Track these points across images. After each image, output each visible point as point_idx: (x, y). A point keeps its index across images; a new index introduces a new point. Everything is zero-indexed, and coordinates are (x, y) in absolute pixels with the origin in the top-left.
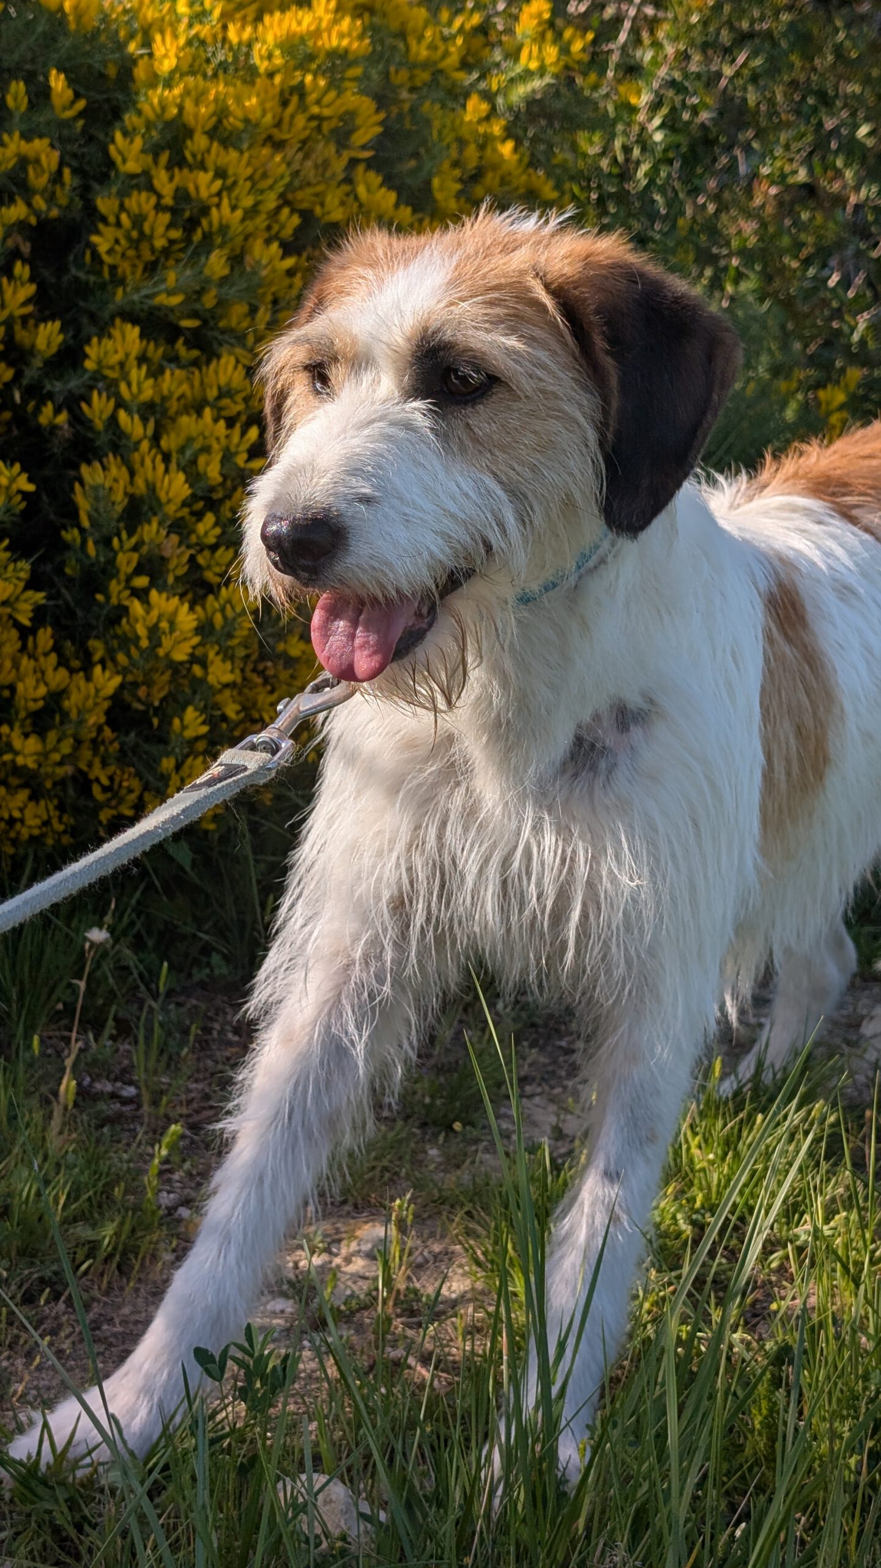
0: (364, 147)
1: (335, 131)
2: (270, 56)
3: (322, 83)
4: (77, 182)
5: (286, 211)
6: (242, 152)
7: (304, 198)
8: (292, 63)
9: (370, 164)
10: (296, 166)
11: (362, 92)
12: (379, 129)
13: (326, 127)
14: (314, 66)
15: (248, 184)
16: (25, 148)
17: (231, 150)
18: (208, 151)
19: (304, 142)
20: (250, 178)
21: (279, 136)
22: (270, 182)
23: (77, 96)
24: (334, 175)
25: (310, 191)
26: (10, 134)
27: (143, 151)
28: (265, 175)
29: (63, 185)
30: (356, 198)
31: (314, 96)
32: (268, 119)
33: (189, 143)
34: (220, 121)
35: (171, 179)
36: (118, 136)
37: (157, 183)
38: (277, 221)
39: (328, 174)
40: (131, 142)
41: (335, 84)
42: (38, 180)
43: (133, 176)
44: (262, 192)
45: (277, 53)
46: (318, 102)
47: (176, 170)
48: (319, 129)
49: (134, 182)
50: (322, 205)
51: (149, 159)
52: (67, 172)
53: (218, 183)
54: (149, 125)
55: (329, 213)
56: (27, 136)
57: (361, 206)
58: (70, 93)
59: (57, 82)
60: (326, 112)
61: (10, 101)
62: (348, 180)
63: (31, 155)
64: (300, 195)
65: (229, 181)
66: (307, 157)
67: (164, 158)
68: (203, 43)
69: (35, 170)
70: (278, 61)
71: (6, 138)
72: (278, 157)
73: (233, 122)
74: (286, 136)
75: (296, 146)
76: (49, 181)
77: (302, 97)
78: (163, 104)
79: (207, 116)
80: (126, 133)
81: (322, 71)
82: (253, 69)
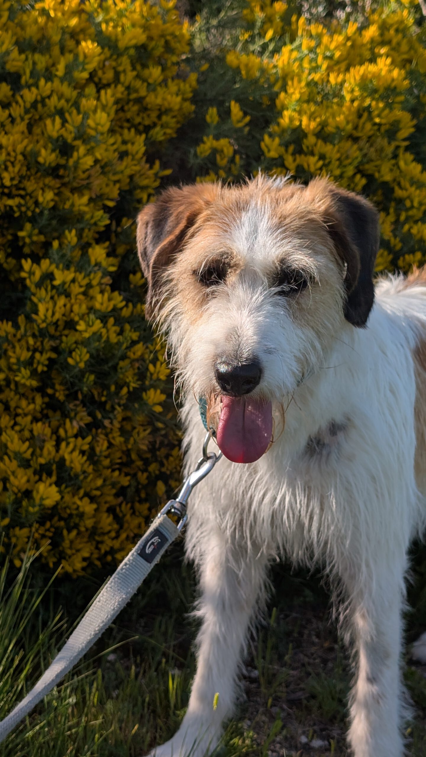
0: (405, 140)
1: (387, 131)
2: (352, 91)
3: (381, 105)
4: (242, 162)
5: (358, 176)
6: (334, 145)
7: (369, 168)
8: (365, 94)
9: (407, 149)
10: (365, 151)
11: (403, 109)
12: (412, 130)
13: (383, 129)
14: (377, 96)
15: (337, 163)
16: (215, 144)
17: (328, 144)
18: (316, 145)
19: (370, 137)
20: (339, 159)
21: (356, 134)
22: (349, 161)
23: (245, 114)
24: (387, 155)
25: (372, 164)
26: (208, 136)
27: (280, 145)
28: (347, 157)
29: (235, 164)
30: (399, 168)
31: (376, 113)
32: (350, 127)
33: (305, 141)
34: (323, 128)
35: (295, 160)
36: (266, 137)
37: (287, 163)
38: (353, 182)
39: (383, 155)
40: (273, 140)
41: (389, 106)
42: (222, 162)
43: (273, 159)
44: (345, 166)
45: (357, 89)
46: (379, 116)
47: (297, 156)
48: (379, 130)
49: (274, 162)
50: (379, 172)
51: (283, 149)
52: (237, 158)
53: (321, 163)
54: (284, 131)
55: (382, 176)
56: (217, 138)
57: (401, 172)
58: (241, 114)
59: (235, 109)
60: (384, 121)
61: (208, 119)
62: (395, 156)
63: (219, 148)
64: (367, 167)
65: (327, 161)
66: (371, 146)
67: (291, 148)
68: (316, 84)
69: (220, 156)
70: (357, 93)
71: (205, 139)
72: (355, 147)
73: (330, 129)
74: (359, 134)
75: (365, 139)
76: (228, 162)
77: (370, 113)
78: (291, 119)
79: (315, 126)
80: (271, 135)
81: (382, 98)
82: (342, 98)
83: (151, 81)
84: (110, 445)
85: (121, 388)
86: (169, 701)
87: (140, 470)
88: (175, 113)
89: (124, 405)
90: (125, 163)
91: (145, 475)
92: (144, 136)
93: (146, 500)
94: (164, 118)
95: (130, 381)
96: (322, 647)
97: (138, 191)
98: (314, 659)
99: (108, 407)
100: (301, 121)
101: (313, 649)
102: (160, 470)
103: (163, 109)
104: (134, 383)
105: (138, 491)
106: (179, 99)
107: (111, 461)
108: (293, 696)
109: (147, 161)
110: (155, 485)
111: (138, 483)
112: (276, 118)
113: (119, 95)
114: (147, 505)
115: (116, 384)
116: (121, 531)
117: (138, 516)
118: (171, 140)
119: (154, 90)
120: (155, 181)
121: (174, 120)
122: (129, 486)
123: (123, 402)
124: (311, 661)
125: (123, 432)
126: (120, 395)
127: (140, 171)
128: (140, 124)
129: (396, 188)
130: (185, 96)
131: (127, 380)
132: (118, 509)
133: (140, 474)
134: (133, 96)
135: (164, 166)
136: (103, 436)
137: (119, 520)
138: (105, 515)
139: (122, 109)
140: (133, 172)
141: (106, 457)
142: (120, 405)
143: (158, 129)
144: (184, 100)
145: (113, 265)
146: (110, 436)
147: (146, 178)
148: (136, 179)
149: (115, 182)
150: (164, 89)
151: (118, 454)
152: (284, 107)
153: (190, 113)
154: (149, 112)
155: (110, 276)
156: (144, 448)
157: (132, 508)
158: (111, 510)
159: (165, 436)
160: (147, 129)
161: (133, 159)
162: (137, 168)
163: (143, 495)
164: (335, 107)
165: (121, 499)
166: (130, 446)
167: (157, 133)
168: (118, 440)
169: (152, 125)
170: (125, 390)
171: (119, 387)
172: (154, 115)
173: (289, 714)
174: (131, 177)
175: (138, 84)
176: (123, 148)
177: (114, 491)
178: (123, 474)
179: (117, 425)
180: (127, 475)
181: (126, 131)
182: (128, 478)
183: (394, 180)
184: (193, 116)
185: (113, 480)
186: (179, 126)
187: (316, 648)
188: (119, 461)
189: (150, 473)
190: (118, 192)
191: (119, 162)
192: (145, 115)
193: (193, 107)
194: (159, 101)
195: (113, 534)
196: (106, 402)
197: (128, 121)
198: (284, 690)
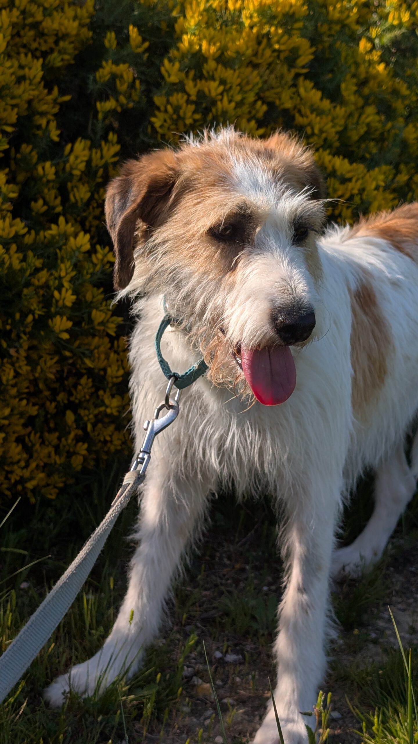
0: (303, 67)
1: (286, 58)
2: (251, 17)
3: (280, 31)
4: (143, 88)
5: (259, 103)
6: (235, 70)
7: (270, 95)
8: (264, 21)
9: (307, 76)
10: (265, 78)
11: (303, 36)
12: (312, 57)
13: (282, 56)
14: (276, 22)
15: (238, 88)
16: (115, 68)
17: (228, 69)
18: (216, 69)
19: (270, 65)
20: (239, 85)
21: (256, 60)
22: (250, 86)
23: (144, 40)
24: (287, 82)
25: (273, 91)
26: (107, 61)
27: (180, 70)
28: (248, 83)
29: (136, 90)
30: (299, 95)
31: (276, 39)
32: (249, 52)
33: (205, 65)
34: (222, 53)
35: (195, 86)
36: (166, 62)
37: (187, 88)
38: (254, 109)
39: (283, 82)
40: (173, 65)
41: (288, 32)
42: (122, 87)
43: (174, 84)
44: (246, 92)
45: (255, 15)
46: (278, 42)
47: (198, 81)
48: (278, 57)
49: (175, 87)
50: (280, 99)
51: (183, 75)
52: (137, 82)
53: (221, 88)
54: (183, 56)
55: (283, 104)
56: (116, 63)
57: (301, 99)
58: (140, 39)
59: (133, 32)
60: (283, 48)
61: (107, 44)
62: (295, 85)
63: (118, 73)
64: (267, 94)
65: (228, 86)
66: (271, 72)
67: (192, 74)
68: (215, 10)
69: (120, 81)
70: (256, 19)
71: (104, 63)
72: (255, 73)
73: (230, 53)
74: (260, 61)
75: (265, 67)
76: (128, 87)
77: (269, 39)
78: (191, 43)
79: (215, 50)
80: (170, 60)
81: (280, 24)
82: (241, 24)
83: (47, 5)
84: (17, 374)
85: (26, 316)
86: (84, 622)
87: (48, 399)
88: (73, 39)
89: (29, 333)
90: (22, 87)
91: (54, 404)
92: (41, 61)
93: (55, 430)
94: (61, 44)
95: (35, 309)
96: (234, 568)
97: (37, 117)
98: (227, 579)
99: (13, 335)
100: (201, 46)
101: (225, 571)
102: (68, 400)
103: (60, 35)
104: (39, 310)
105: (46, 421)
106: (76, 24)
107: (18, 391)
108: (205, 615)
109: (45, 87)
110: (64, 414)
111: (47, 413)
112: (175, 43)
113: (14, 19)
114: (57, 434)
115: (21, 312)
116: (31, 460)
117: (48, 446)
118: (69, 67)
119: (50, 15)
120: (54, 107)
121: (72, 45)
122: (37, 416)
123: (28, 330)
124: (224, 582)
125: (29, 360)
126: (25, 323)
127: (38, 96)
128: (36, 49)
129: (297, 115)
130: (83, 21)
131: (32, 308)
132: (27, 439)
133: (48, 403)
134: (29, 20)
135: (62, 92)
136: (8, 366)
137: (28, 450)
138: (14, 444)
139: (18, 34)
140: (31, 97)
141: (13, 386)
142: (25, 334)
143: (55, 54)
144: (81, 25)
145: (13, 192)
146: (17, 365)
147: (45, 104)
148: (35, 104)
149: (14, 106)
150: (61, 14)
151: (26, 384)
152: (184, 32)
153: (87, 39)
154: (46, 38)
155: (12, 202)
156: (52, 376)
157: (41, 437)
158: (20, 440)
159: (73, 364)
160: (45, 55)
161: (30, 84)
162: (36, 93)
163: (52, 425)
164: (234, 33)
165: (29, 429)
166: (37, 375)
167: (54, 59)
168: (25, 369)
169: (49, 51)
170: (30, 318)
171: (24, 316)
172: (51, 40)
173: (203, 632)
174: (30, 102)
175: (33, 8)
176: (21, 73)
177: (22, 421)
178: (31, 404)
179: (23, 353)
180: (34, 405)
181: (22, 56)
182: (37, 407)
183: (295, 107)
184: (91, 42)
185: (21, 409)
186: (77, 52)
187: (228, 569)
188: (26, 391)
189: (58, 402)
190: (16, 116)
191: (17, 85)
192: (42, 41)
193: (91, 33)
194: (56, 26)
195: (23, 464)
196: (11, 331)
197: (24, 46)
198: (198, 609)
